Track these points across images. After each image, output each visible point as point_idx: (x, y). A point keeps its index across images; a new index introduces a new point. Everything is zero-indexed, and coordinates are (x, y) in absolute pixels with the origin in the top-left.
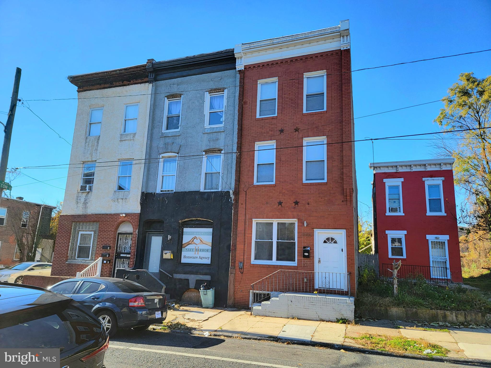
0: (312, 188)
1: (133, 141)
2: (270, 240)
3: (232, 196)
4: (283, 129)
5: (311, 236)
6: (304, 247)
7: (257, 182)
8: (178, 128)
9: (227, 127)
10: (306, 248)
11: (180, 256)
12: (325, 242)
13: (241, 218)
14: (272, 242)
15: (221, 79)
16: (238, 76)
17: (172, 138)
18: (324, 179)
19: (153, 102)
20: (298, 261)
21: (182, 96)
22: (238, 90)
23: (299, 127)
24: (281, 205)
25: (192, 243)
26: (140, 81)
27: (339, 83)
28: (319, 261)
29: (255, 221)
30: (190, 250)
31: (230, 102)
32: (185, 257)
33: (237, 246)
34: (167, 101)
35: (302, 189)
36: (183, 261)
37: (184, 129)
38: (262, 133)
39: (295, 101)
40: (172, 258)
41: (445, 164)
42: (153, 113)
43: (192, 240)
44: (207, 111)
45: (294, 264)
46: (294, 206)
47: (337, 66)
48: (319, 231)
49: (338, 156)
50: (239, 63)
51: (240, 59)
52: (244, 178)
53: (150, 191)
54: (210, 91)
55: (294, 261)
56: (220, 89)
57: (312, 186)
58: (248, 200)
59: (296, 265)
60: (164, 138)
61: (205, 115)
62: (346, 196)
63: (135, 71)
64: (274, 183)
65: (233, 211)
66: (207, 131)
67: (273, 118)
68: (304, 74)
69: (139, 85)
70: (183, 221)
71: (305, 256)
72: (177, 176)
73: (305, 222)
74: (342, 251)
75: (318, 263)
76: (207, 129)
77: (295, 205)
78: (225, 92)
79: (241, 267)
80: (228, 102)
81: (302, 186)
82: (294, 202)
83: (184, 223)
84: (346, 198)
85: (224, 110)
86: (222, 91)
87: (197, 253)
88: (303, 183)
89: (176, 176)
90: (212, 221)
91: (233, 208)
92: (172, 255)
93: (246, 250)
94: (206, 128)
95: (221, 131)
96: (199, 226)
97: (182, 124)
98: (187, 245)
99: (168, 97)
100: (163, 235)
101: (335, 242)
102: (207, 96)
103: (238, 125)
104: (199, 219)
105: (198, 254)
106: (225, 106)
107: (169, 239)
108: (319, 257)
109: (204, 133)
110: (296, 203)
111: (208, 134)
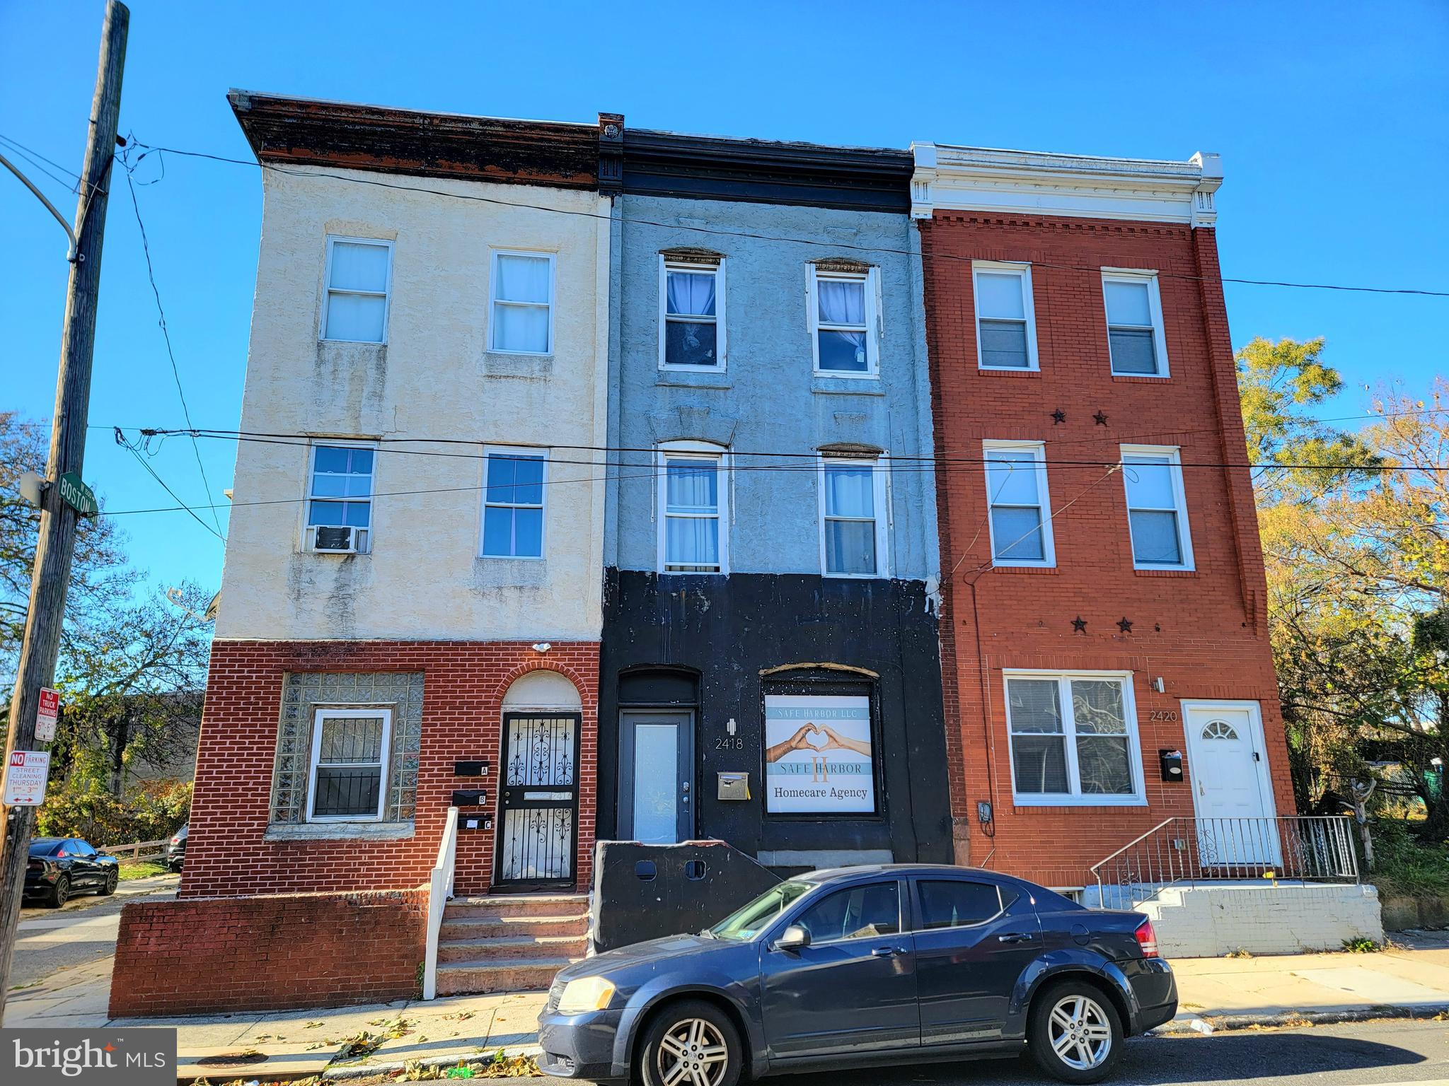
0: (1161, 584)
1: (542, 383)
2: (1056, 733)
3: (935, 597)
4: (1061, 411)
5: (1175, 718)
6: (1163, 752)
7: (997, 558)
8: (713, 362)
9: (891, 382)
10: (1170, 753)
12: (1206, 735)
13: (966, 665)
14: (1064, 737)
15: (856, 234)
16: (916, 236)
17: (699, 392)
18: (1185, 563)
20: (1147, 791)
21: (723, 261)
22: (922, 278)
23: (1107, 412)
24: (1083, 630)
25: (801, 745)
28: (1201, 790)
29: (1008, 677)
30: (795, 771)
31: (892, 309)
32: (779, 792)
33: (965, 752)
34: (663, 269)
35: (1134, 587)
37: (742, 368)
38: (1001, 416)
39: (1087, 339)
40: (748, 796)
43: (801, 735)
44: (812, 324)
45: (1137, 800)
46: (1120, 634)
47: (1185, 265)
48: (1193, 707)
49: (1215, 503)
50: (922, 197)
51: (921, 186)
52: (963, 545)
53: (634, 563)
55: (1133, 791)
56: (855, 265)
57: (1161, 579)
58: (983, 611)
59: (1140, 802)
60: (668, 388)
61: (810, 334)
62: (1252, 611)
64: (1051, 564)
65: (939, 643)
67: (1028, 376)
68: (1102, 268)
70: (771, 671)
71: (1171, 777)
72: (729, 520)
74: (1257, 759)
75: (1200, 793)
76: (822, 381)
77: (1122, 632)
78: (869, 276)
79: (986, 818)
80: (887, 307)
81: (1135, 579)
82: (1118, 624)
83: (773, 679)
84: (1251, 616)
85: (869, 329)
86: (861, 272)
87: (820, 777)
88: (1135, 569)
89: (725, 519)
90: (875, 675)
91: (939, 634)
92: (747, 785)
93: (993, 762)
94: (818, 375)
95: (875, 392)
96: (820, 689)
97: (735, 352)
98: (785, 753)
99: (670, 254)
101: (1233, 736)
102: (812, 278)
103: (932, 383)
104: (826, 665)
105: (825, 780)
107: (731, 733)
108: (1199, 780)
109: (815, 393)
110: (1125, 625)
111: (828, 396)
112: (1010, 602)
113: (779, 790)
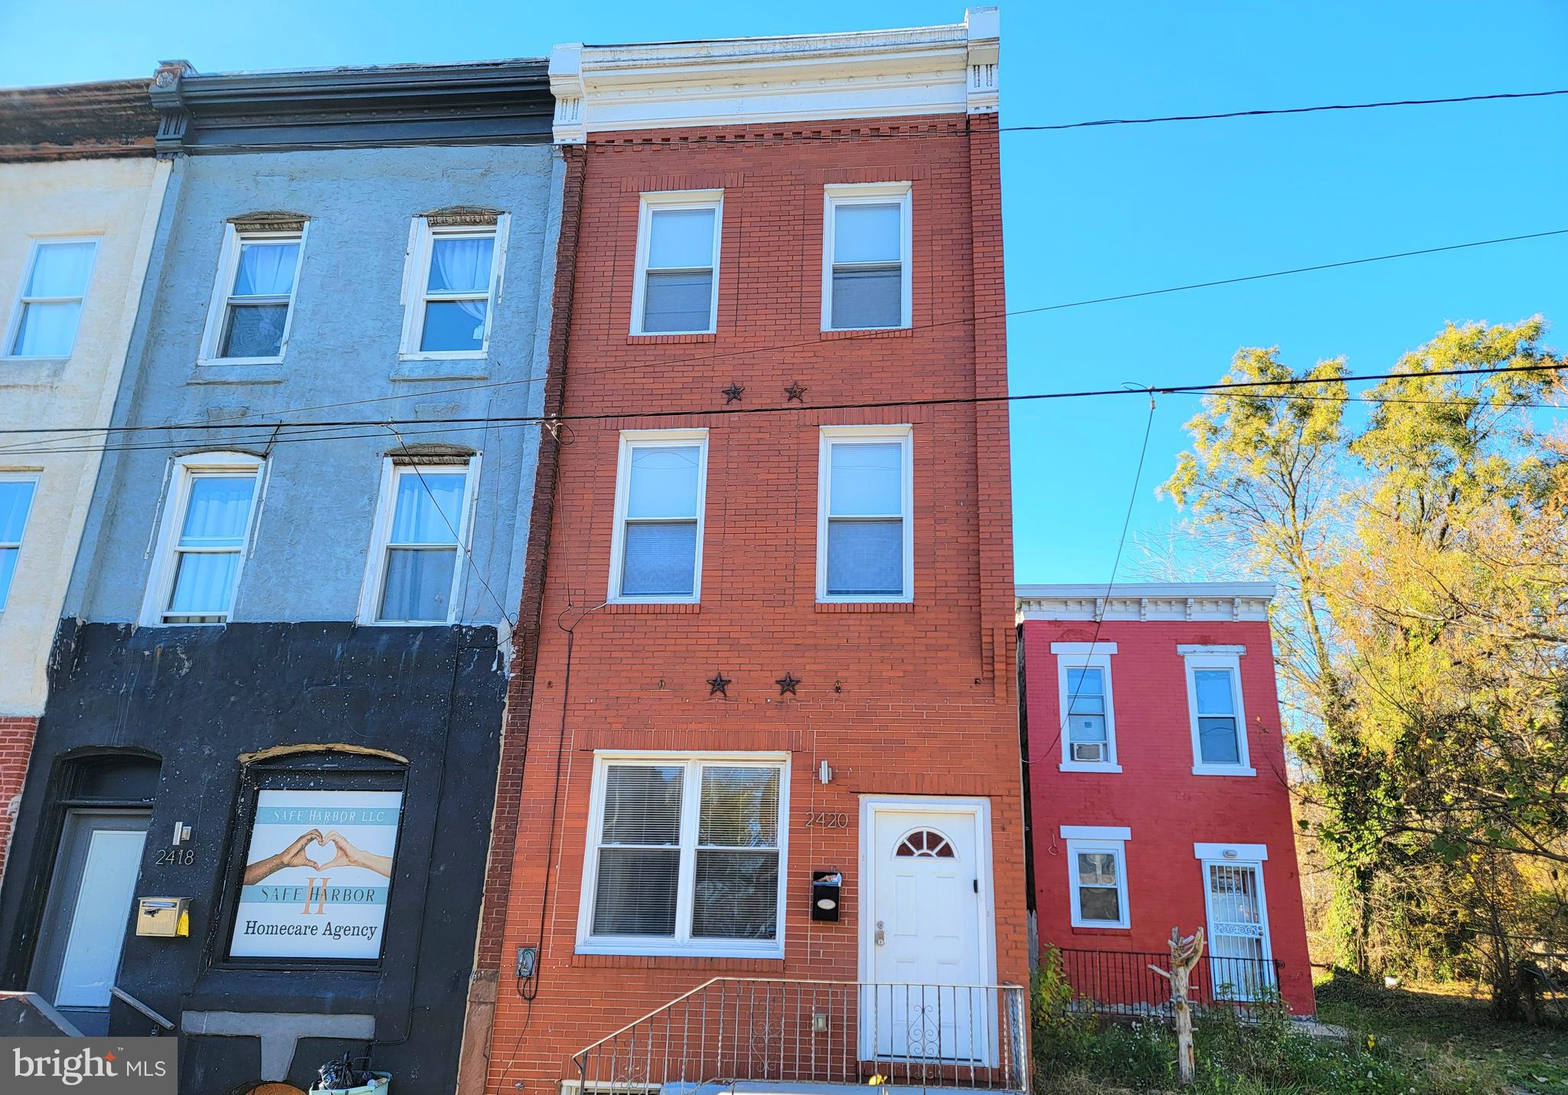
0: (852, 622)
1: (47, 390)
2: (667, 846)
3: (507, 648)
4: (738, 385)
5: (846, 823)
6: (818, 875)
7: (623, 594)
8: (275, 352)
9: (500, 360)
10: (827, 877)
11: (225, 923)
12: (903, 851)
13: (542, 745)
14: (678, 852)
15: (483, 175)
16: (561, 168)
17: (241, 389)
18: (900, 592)
19: (165, 236)
20: (787, 936)
21: (307, 224)
22: (559, 221)
23: (806, 383)
24: (723, 692)
25: (296, 861)
26: (116, 146)
27: (958, 231)
28: (879, 937)
29: (603, 761)
30: (280, 897)
31: (518, 265)
32: (251, 928)
33: (515, 871)
34: (233, 243)
35: (811, 629)
36: (243, 945)
37: (302, 356)
38: (650, 397)
39: (790, 284)
40: (184, 931)
41: (1248, 601)
42: (162, 280)
43: (299, 846)
44: (415, 292)
45: (773, 949)
46: (779, 698)
47: (953, 170)
48: (878, 806)
49: (958, 502)
50: (569, 116)
51: (570, 103)
52: (566, 573)
53: (108, 613)
54: (437, 215)
55: (771, 935)
56: (481, 214)
57: (854, 616)
58: (581, 667)
59: (780, 954)
60: (202, 387)
61: (404, 306)
62: (990, 661)
63: (100, 102)
64: (695, 598)
65: (505, 714)
66: (411, 370)
67: (700, 342)
68: (826, 186)
69: (112, 161)
70: (260, 756)
71: (819, 915)
72: (249, 552)
73: (824, 764)
74: (976, 890)
75: (876, 942)
76: (411, 365)
77: (782, 694)
78: (498, 227)
79: (525, 972)
80: (510, 264)
81: (812, 616)
82: (777, 682)
83: (267, 767)
84: (990, 668)
85: (489, 295)
86: (489, 223)
87: (314, 907)
88: (817, 601)
89: (244, 552)
90: (404, 760)
91: (506, 700)
92: (185, 916)
93: (555, 887)
94: (406, 358)
95: (475, 374)
96: (336, 781)
97: (298, 336)
98: (272, 871)
99: (243, 223)
100: (147, 823)
101: (947, 852)
102: (421, 238)
103: (551, 358)
104: (338, 747)
105: (320, 912)
106: (499, 277)
107: (176, 842)
108: (878, 920)
109: (394, 381)
110: (788, 685)
111: (412, 383)
112: (621, 655)
113: (251, 925)
